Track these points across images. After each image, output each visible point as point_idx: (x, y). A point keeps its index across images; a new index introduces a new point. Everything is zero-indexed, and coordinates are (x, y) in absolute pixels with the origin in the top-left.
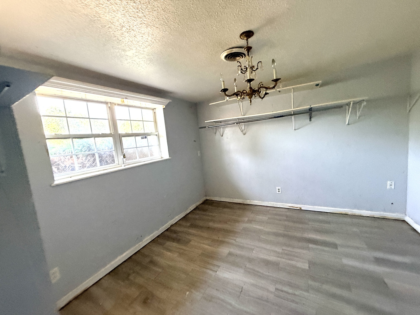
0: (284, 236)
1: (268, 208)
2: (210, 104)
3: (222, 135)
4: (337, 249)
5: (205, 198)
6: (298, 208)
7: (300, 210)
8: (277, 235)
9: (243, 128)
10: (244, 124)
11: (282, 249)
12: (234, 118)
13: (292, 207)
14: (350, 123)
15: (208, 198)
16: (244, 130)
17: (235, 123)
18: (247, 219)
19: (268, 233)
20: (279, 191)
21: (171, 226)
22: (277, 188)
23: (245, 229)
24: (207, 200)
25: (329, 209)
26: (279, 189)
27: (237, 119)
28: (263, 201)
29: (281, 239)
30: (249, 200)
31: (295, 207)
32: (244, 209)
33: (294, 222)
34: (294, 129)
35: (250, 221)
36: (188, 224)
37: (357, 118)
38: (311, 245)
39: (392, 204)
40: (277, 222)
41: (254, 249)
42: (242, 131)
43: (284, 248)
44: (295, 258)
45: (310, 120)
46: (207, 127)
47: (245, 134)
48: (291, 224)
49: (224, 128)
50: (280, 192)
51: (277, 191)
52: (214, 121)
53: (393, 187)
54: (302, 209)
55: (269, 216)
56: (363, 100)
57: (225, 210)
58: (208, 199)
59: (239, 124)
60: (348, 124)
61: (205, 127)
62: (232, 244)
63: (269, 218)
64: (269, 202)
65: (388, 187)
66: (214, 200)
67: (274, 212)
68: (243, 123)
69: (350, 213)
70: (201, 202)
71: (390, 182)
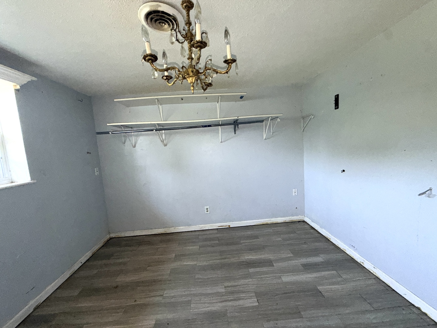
0: (222, 266)
1: (197, 233)
2: (115, 100)
3: (134, 145)
4: (273, 266)
5: (108, 237)
6: (226, 226)
7: (229, 228)
8: (213, 268)
9: (164, 138)
10: (165, 132)
11: (225, 287)
12: (152, 123)
13: (221, 226)
14: (266, 138)
15: (113, 235)
16: (165, 140)
17: (154, 130)
18: (174, 255)
19: (204, 269)
20: (207, 211)
21: (35, 309)
22: (206, 207)
23: (174, 271)
24: (111, 239)
25: (253, 222)
26: (207, 209)
27: (157, 125)
28: (189, 225)
29: (219, 274)
30: (173, 227)
31: (224, 226)
32: (169, 241)
33: (227, 244)
34: (220, 141)
35: (178, 257)
36: (76, 293)
37: (272, 134)
38: (251, 270)
39: (296, 208)
40: (209, 249)
41: (191, 301)
42: (162, 141)
43: (227, 284)
44: (242, 295)
45: (235, 133)
46: (110, 133)
47: (165, 145)
48: (225, 248)
49: (137, 136)
50: (209, 212)
51: (206, 210)
52: (122, 125)
53: (296, 194)
54: (231, 227)
55: (201, 244)
56: (277, 117)
57: (142, 248)
58: (114, 237)
59: (158, 131)
60: (265, 139)
61: (108, 133)
62: (159, 305)
63: (200, 247)
64: (197, 226)
65: (294, 194)
66: (123, 236)
67: (205, 237)
68: (163, 131)
69: (269, 222)
70: (101, 244)
71: (295, 190)
